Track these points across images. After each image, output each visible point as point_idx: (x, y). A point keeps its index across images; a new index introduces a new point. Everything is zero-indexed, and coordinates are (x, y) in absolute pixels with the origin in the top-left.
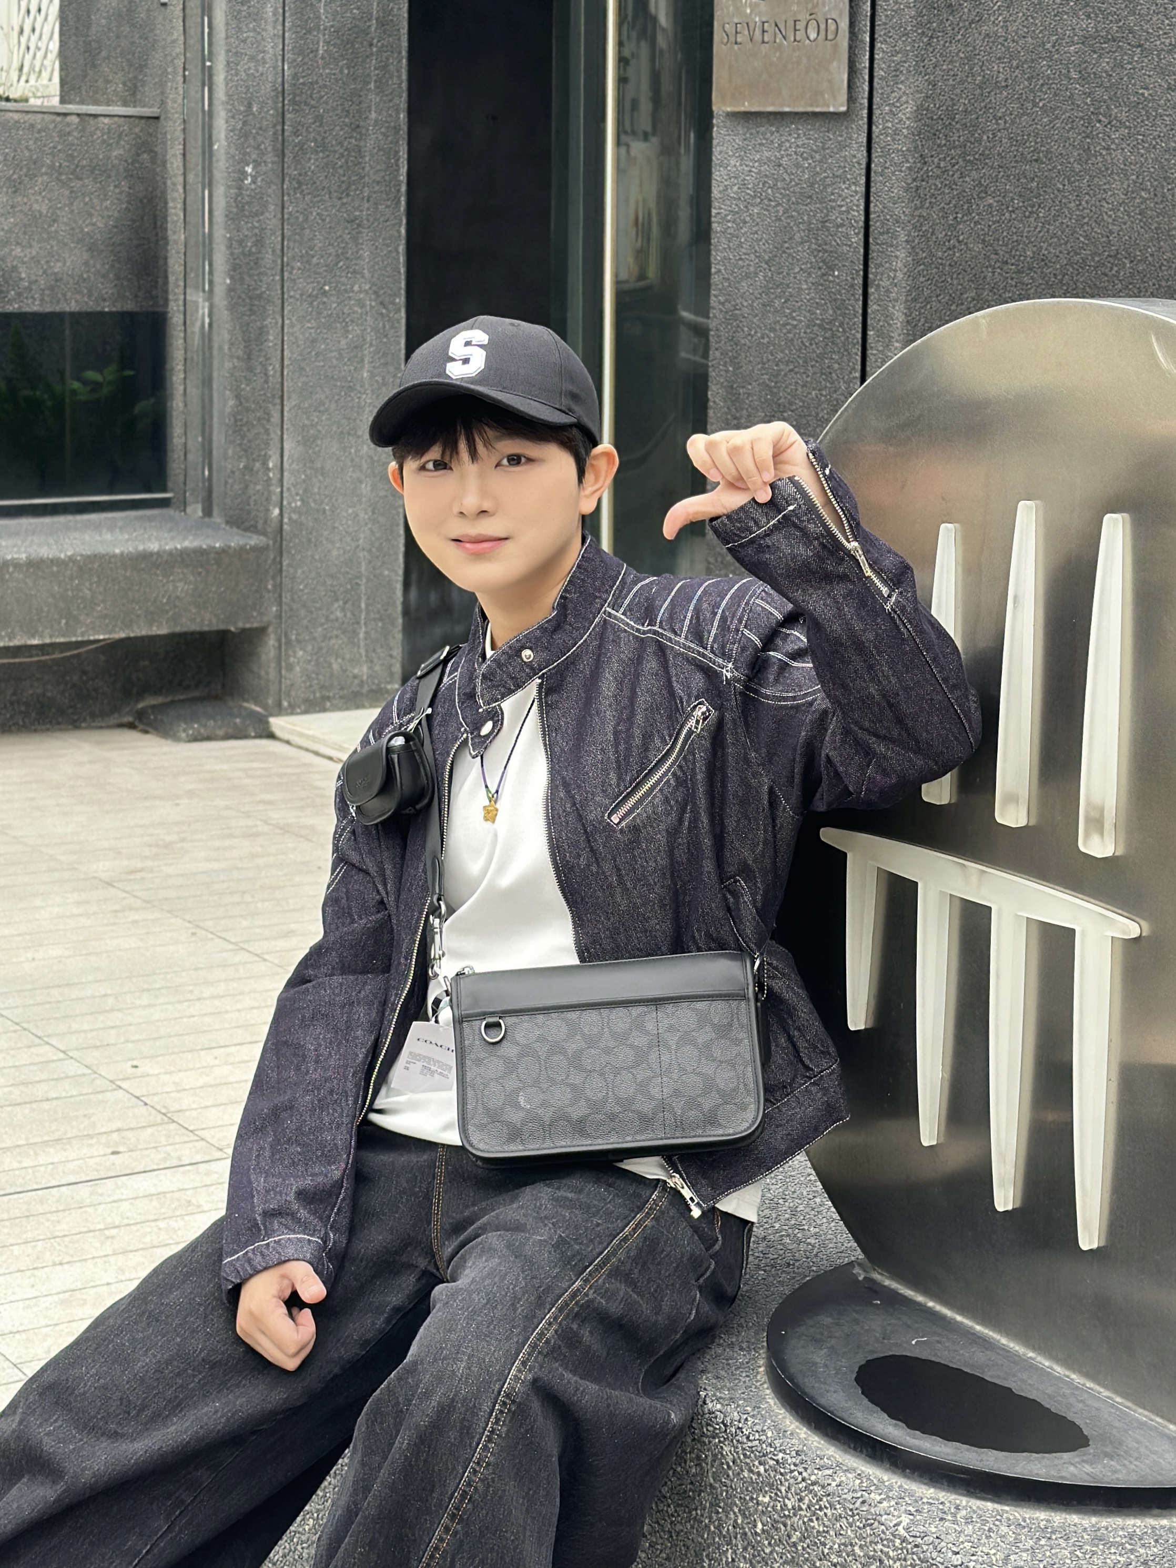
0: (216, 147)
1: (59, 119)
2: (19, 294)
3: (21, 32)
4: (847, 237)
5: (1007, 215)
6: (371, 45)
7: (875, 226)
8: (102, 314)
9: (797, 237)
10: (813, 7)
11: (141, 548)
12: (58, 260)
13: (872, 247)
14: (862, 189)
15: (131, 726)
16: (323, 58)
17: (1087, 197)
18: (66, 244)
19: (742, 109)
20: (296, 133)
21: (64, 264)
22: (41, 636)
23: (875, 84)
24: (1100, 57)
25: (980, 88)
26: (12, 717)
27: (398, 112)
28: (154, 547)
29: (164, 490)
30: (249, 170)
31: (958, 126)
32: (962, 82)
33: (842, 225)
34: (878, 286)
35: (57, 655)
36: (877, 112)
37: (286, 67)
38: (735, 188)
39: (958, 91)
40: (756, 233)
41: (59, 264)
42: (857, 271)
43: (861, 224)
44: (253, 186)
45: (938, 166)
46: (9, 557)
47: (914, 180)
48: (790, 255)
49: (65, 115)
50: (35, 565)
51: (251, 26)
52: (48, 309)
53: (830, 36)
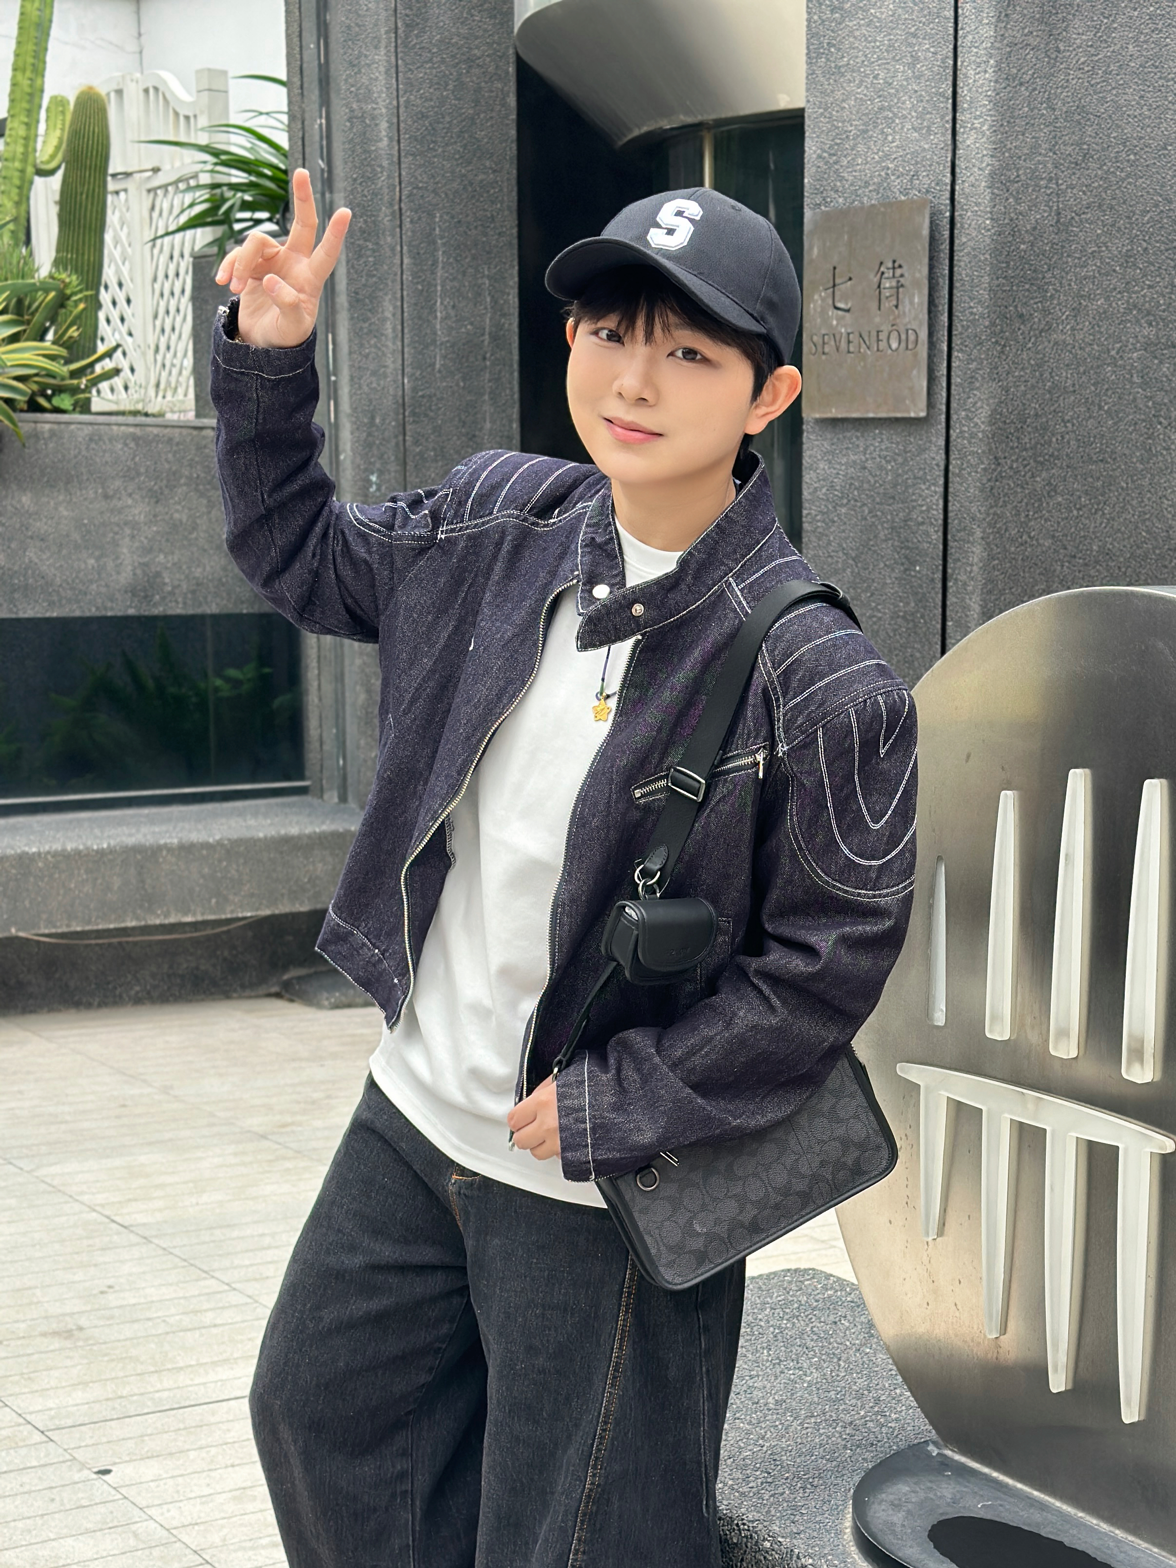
0: (342, 457)
1: (195, 433)
2: (163, 599)
3: (157, 350)
4: (927, 534)
5: (1075, 512)
6: (484, 358)
7: (953, 524)
8: (239, 617)
9: (882, 535)
10: (895, 319)
11: (283, 832)
12: (198, 566)
13: (951, 544)
14: (941, 490)
15: (278, 995)
16: (440, 371)
17: (1149, 495)
18: (205, 550)
19: (829, 415)
20: (416, 443)
21: (204, 570)
22: (194, 914)
23: (953, 392)
24: (1161, 362)
25: (1050, 392)
26: (169, 988)
27: (511, 421)
28: (294, 831)
29: (302, 777)
30: (374, 478)
31: (1030, 429)
32: (1033, 387)
33: (923, 523)
34: (956, 580)
35: (209, 932)
36: (954, 417)
37: (406, 381)
38: (824, 490)
39: (1029, 396)
40: (844, 531)
41: (199, 570)
42: (937, 567)
43: (941, 522)
44: (378, 494)
45: (1011, 468)
46: (162, 842)
47: (989, 480)
48: (875, 551)
49: (201, 428)
50: (187, 850)
51: (372, 342)
52: (191, 612)
53: (910, 347)
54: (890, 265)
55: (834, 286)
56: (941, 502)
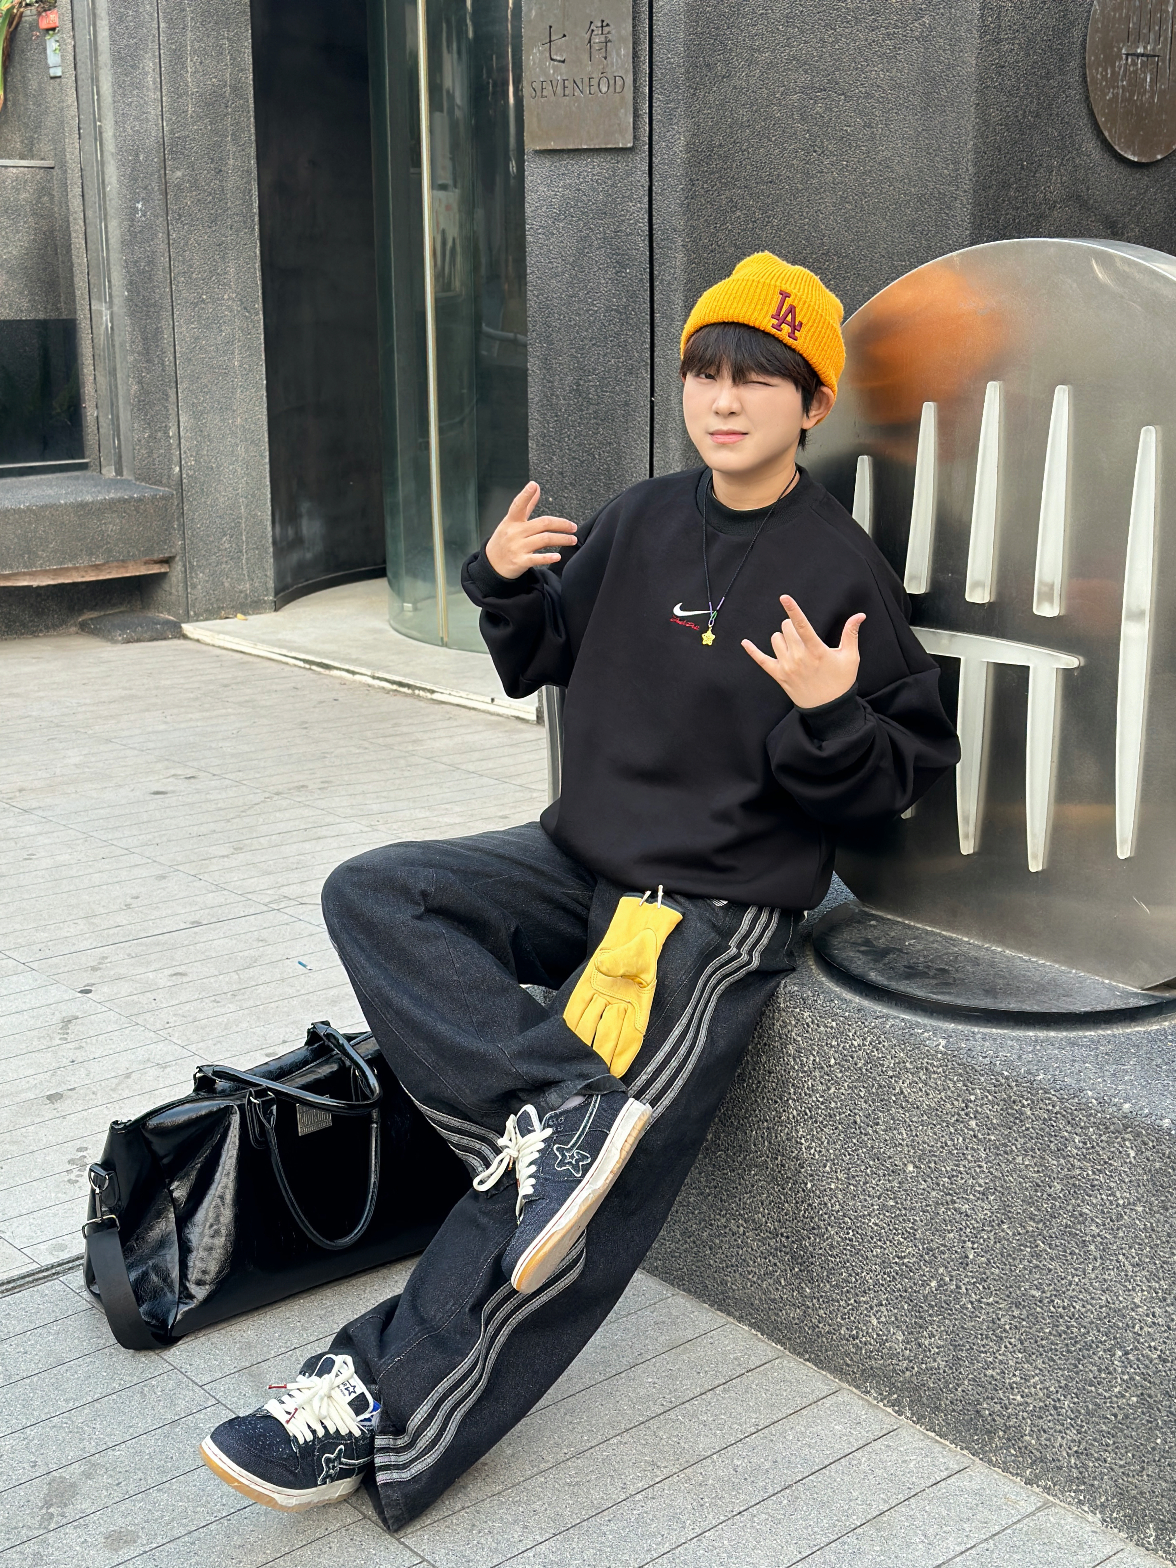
0: (108, 189)
4: (636, 243)
7: (657, 235)
9: (596, 244)
10: (604, 68)
13: (656, 251)
14: (646, 206)
16: (191, 117)
19: (547, 147)
23: (654, 126)
29: (82, 457)
30: (139, 206)
31: (716, 157)
32: (718, 122)
33: (631, 234)
34: (662, 280)
36: (656, 147)
37: (165, 125)
38: (544, 209)
40: (562, 241)
42: (645, 269)
43: (647, 233)
44: (143, 219)
45: (703, 188)
47: (687, 198)
48: (590, 257)
51: (135, 92)
53: (618, 90)
54: (600, 24)
55: (550, 42)
56: (646, 216)
